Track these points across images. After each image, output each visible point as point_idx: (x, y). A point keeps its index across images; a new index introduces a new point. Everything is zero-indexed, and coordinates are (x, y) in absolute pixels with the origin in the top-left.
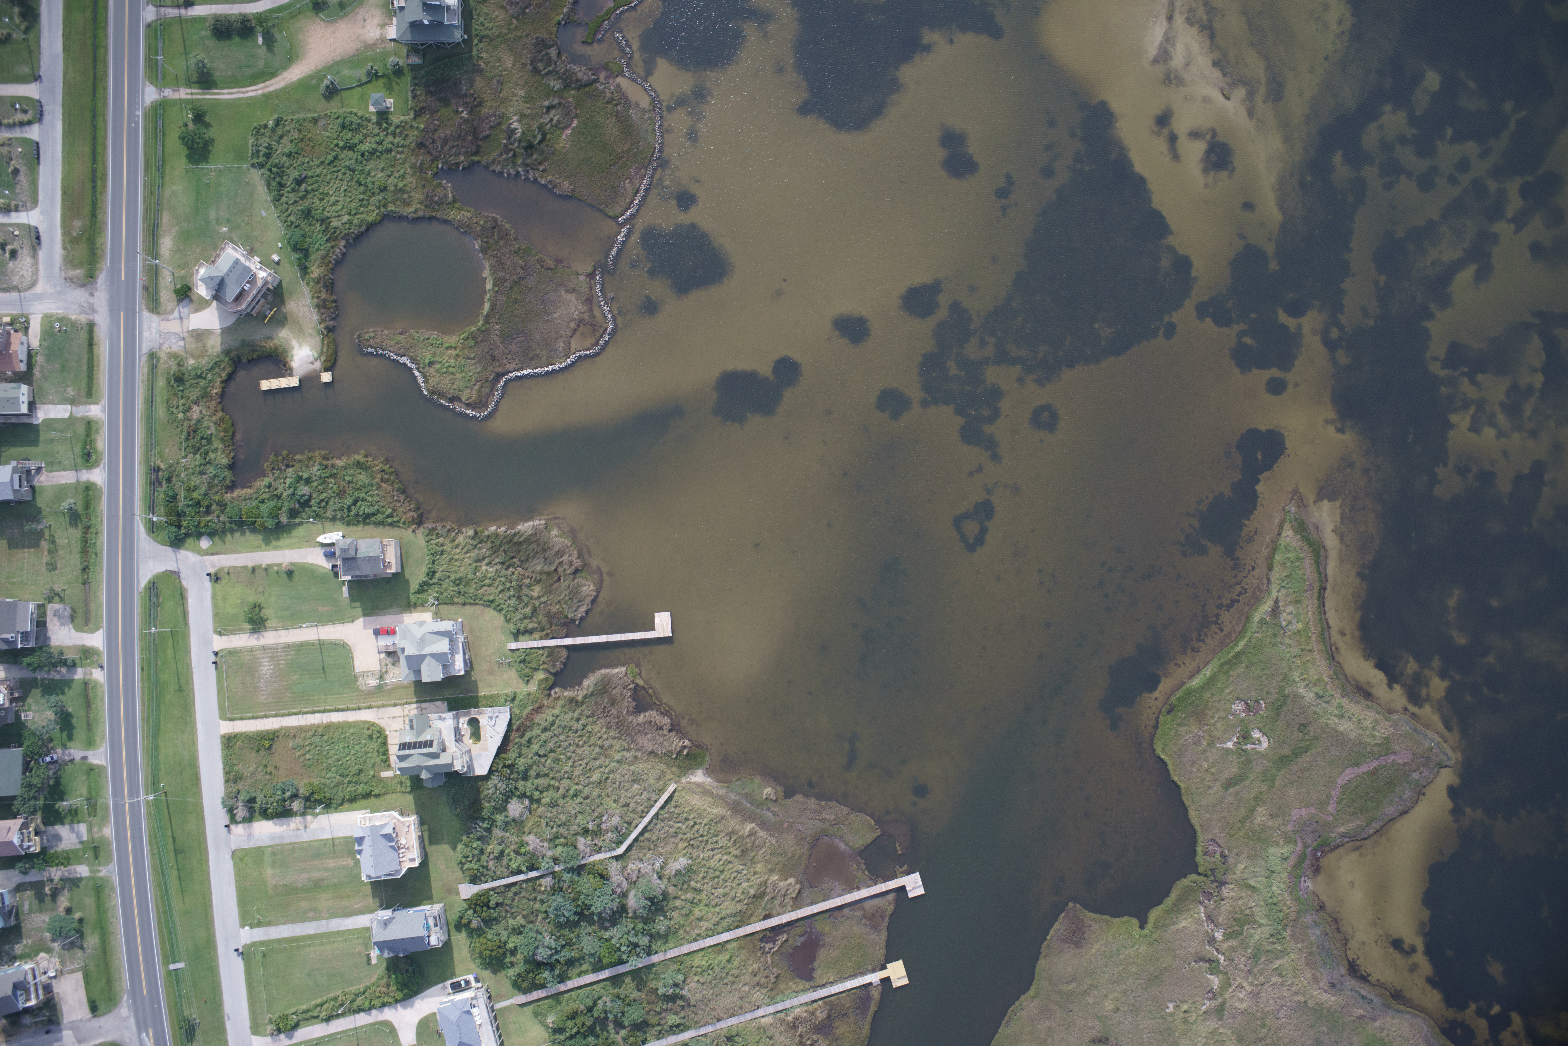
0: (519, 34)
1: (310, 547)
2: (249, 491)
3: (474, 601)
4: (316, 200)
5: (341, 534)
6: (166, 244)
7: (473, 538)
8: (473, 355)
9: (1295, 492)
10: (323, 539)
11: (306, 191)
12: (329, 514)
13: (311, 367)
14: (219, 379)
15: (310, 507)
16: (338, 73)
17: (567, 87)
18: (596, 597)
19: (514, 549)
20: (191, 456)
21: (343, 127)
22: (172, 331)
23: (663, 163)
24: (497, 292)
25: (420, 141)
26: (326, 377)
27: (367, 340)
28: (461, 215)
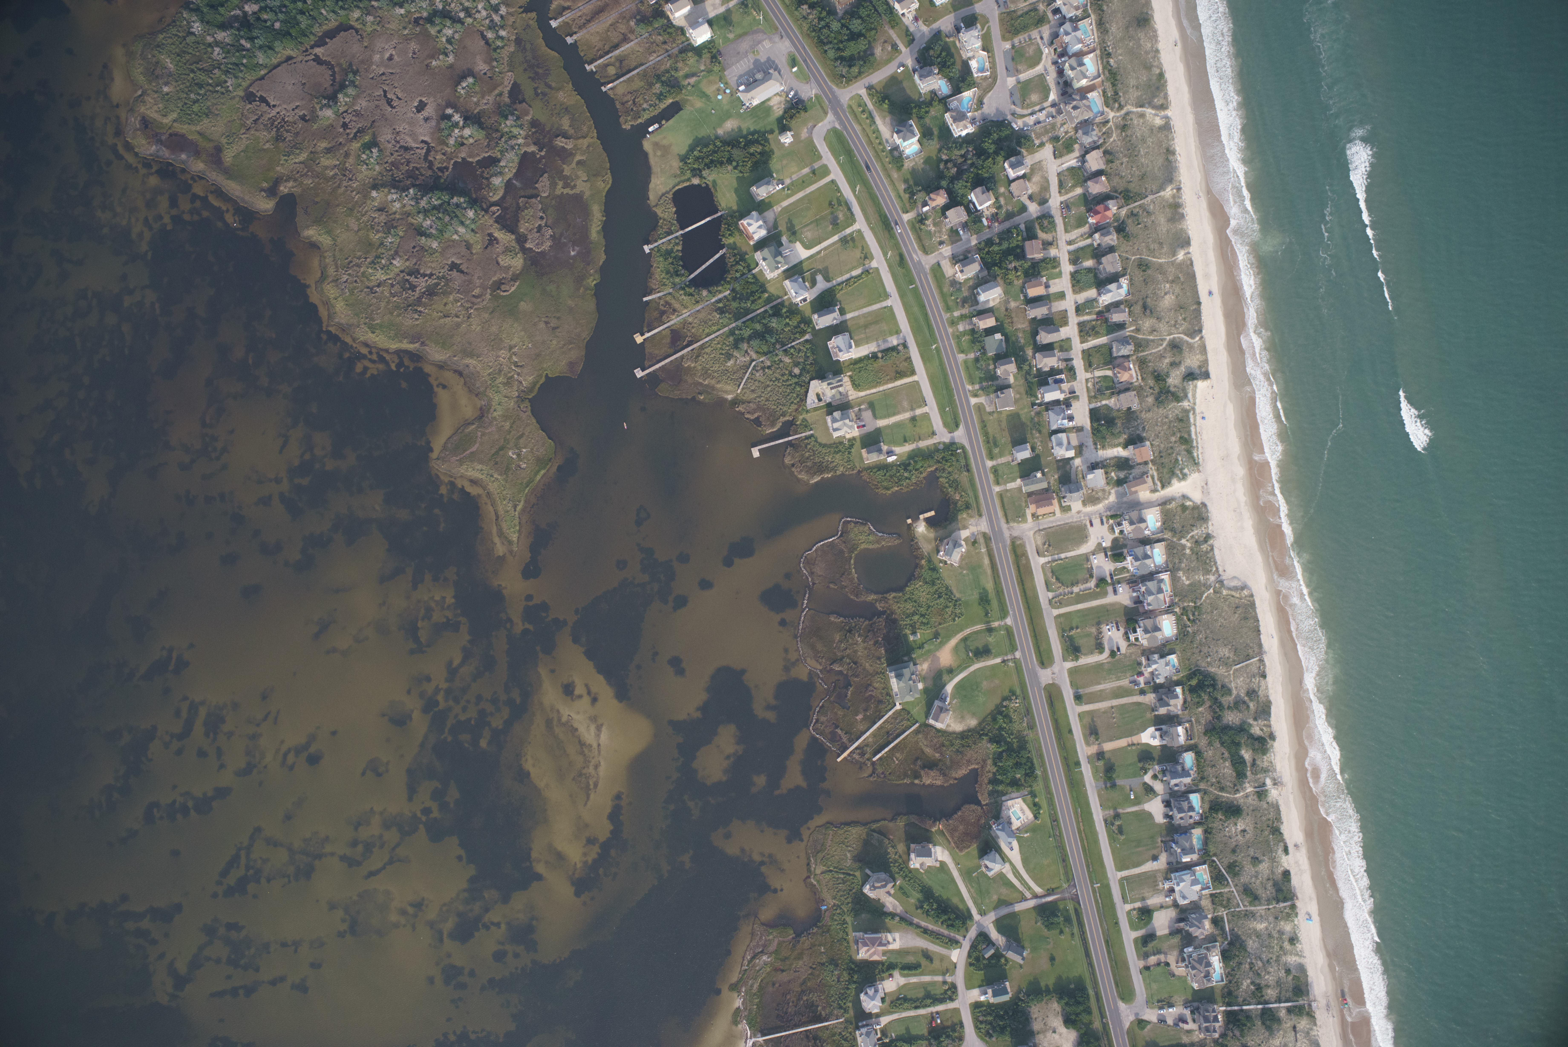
0: (866, 678)
1: (899, 453)
2: (929, 470)
3: (830, 445)
4: (931, 590)
5: (888, 460)
6: (986, 561)
7: (836, 470)
8: (853, 541)
10: (894, 458)
11: (937, 593)
12: (894, 467)
13: (916, 524)
14: (952, 511)
15: (902, 468)
16: (937, 644)
17: (841, 659)
18: (783, 457)
19: (819, 468)
20: (955, 479)
21: (928, 622)
22: (975, 527)
23: (796, 637)
24: (850, 569)
25: (897, 624)
26: (909, 521)
27: (896, 539)
28: (872, 597)
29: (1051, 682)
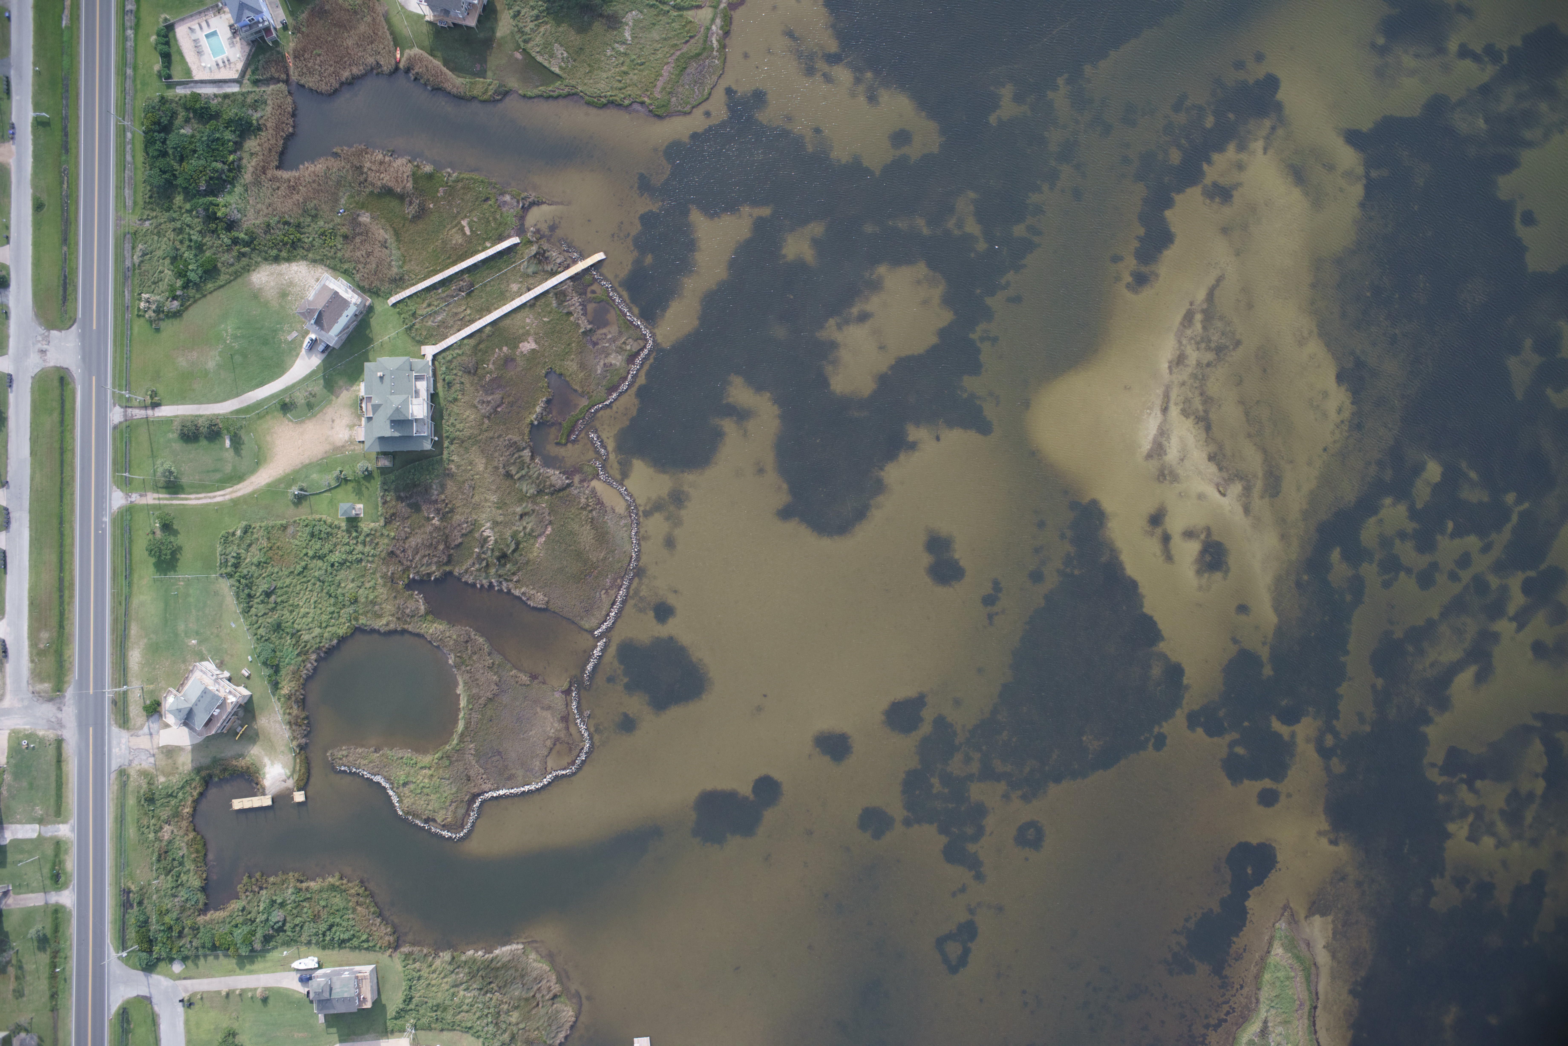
0: (491, 434)
1: (285, 970)
2: (222, 914)
3: (452, 1027)
4: (286, 612)
5: (316, 959)
6: (135, 657)
7: (450, 963)
8: (447, 776)
9: (1286, 907)
10: (298, 964)
11: (276, 603)
12: (304, 938)
13: (284, 785)
14: (190, 799)
15: (285, 931)
16: (306, 477)
17: (540, 492)
18: (575, 1022)
19: (491, 975)
20: (163, 877)
21: (312, 535)
22: (142, 747)
23: (640, 572)
24: (471, 709)
25: (391, 549)
26: (299, 797)
27: (341, 759)
28: (434, 628)
29: (54, 333)
